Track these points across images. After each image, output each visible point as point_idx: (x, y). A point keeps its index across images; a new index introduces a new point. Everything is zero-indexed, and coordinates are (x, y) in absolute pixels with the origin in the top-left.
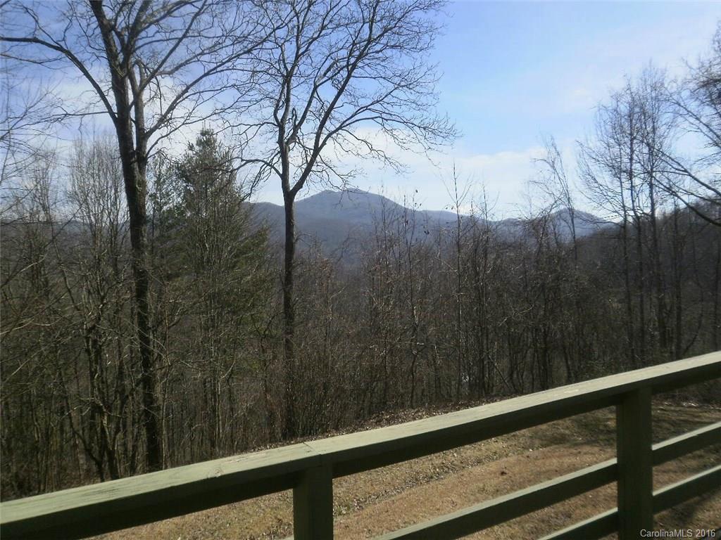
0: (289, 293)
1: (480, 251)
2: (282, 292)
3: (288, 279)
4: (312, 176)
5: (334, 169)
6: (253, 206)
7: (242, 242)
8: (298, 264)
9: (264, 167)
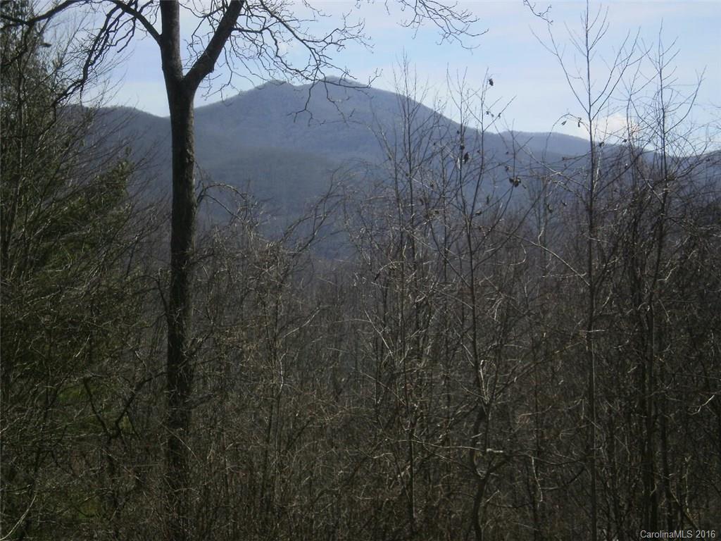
0: (181, 328)
1: (647, 225)
2: (164, 323)
3: (178, 293)
4: (236, 41)
5: (291, 24)
6: (90, 115)
7: (62, 202)
8: (204, 257)
9: (115, 15)
